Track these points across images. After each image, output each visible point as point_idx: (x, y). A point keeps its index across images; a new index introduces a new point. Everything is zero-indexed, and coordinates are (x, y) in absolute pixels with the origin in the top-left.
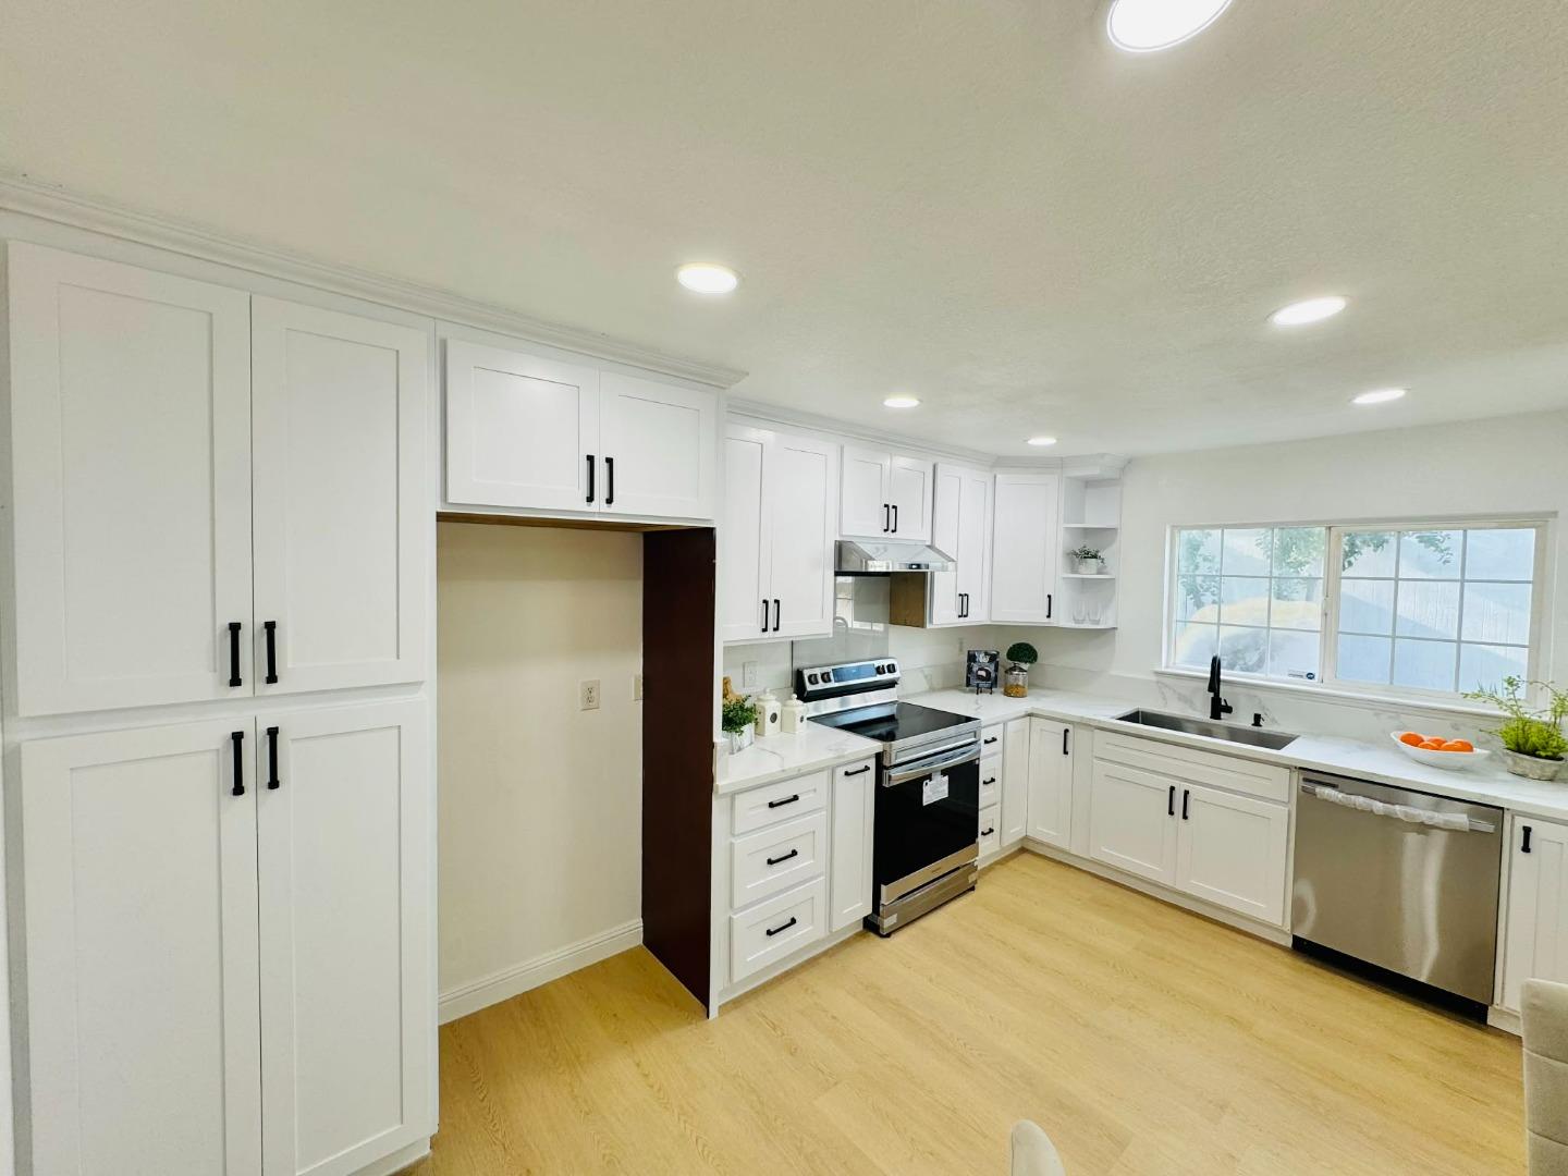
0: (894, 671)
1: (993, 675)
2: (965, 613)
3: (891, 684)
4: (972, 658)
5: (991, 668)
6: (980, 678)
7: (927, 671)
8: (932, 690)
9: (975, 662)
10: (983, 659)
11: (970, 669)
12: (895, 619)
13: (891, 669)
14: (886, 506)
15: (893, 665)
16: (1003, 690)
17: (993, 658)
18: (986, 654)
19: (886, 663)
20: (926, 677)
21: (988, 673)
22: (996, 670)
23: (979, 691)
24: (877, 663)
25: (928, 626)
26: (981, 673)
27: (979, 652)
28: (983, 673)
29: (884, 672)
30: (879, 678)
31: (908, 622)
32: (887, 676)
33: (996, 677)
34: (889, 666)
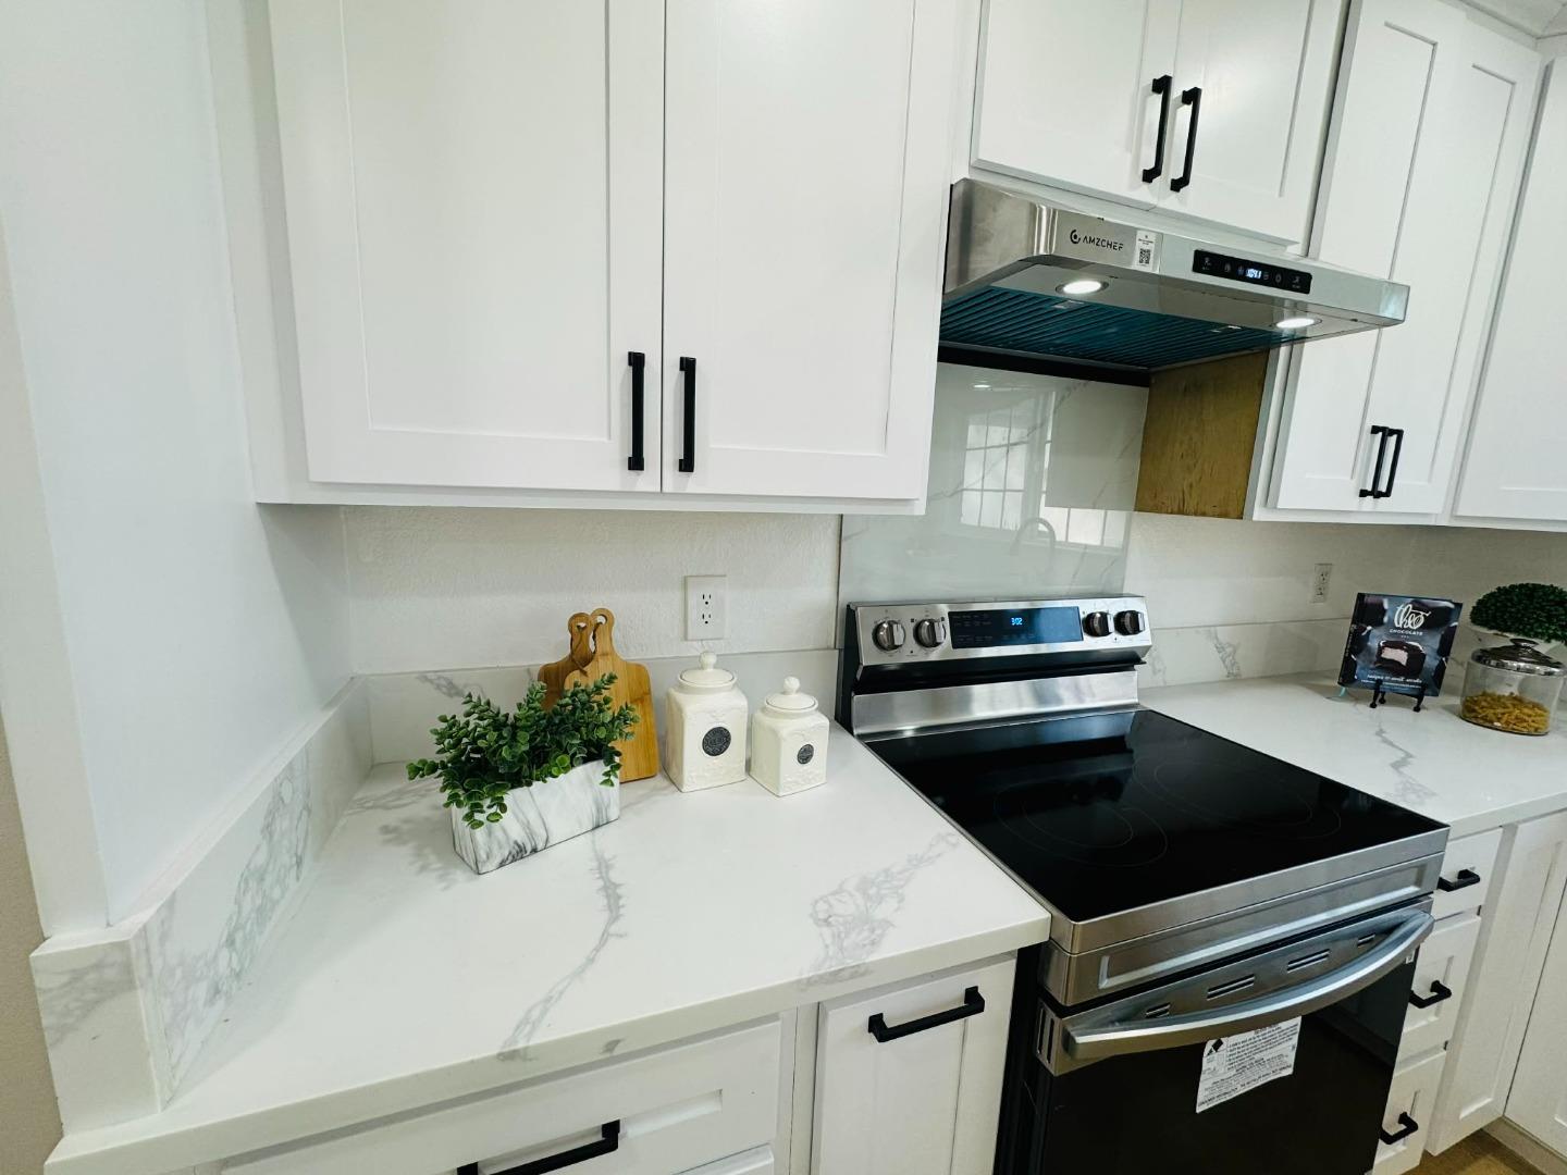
0: (1136, 630)
1: (1431, 662)
2: (1383, 487)
3: (1125, 662)
4: (1368, 612)
5: (1429, 645)
6: (1392, 667)
7: (1224, 634)
8: (1235, 680)
9: (1378, 623)
10: (1402, 618)
11: (1357, 643)
12: (1151, 497)
13: (1128, 623)
14: (1162, 85)
15: (1134, 615)
16: (1457, 701)
17: (1438, 619)
18: (1418, 605)
19: (1113, 607)
20: (1220, 649)
21: (1416, 656)
22: (1444, 649)
23: (1378, 697)
24: (1087, 607)
25: (1259, 514)
26: (1389, 654)
27: (1396, 599)
28: (1401, 656)
29: (1106, 632)
30: (1090, 644)
31: (1191, 504)
32: (1113, 642)
33: (1441, 669)
34: (1120, 617)
